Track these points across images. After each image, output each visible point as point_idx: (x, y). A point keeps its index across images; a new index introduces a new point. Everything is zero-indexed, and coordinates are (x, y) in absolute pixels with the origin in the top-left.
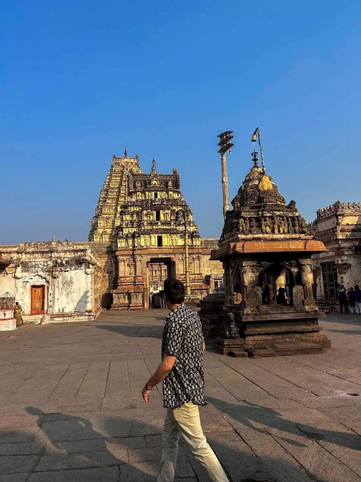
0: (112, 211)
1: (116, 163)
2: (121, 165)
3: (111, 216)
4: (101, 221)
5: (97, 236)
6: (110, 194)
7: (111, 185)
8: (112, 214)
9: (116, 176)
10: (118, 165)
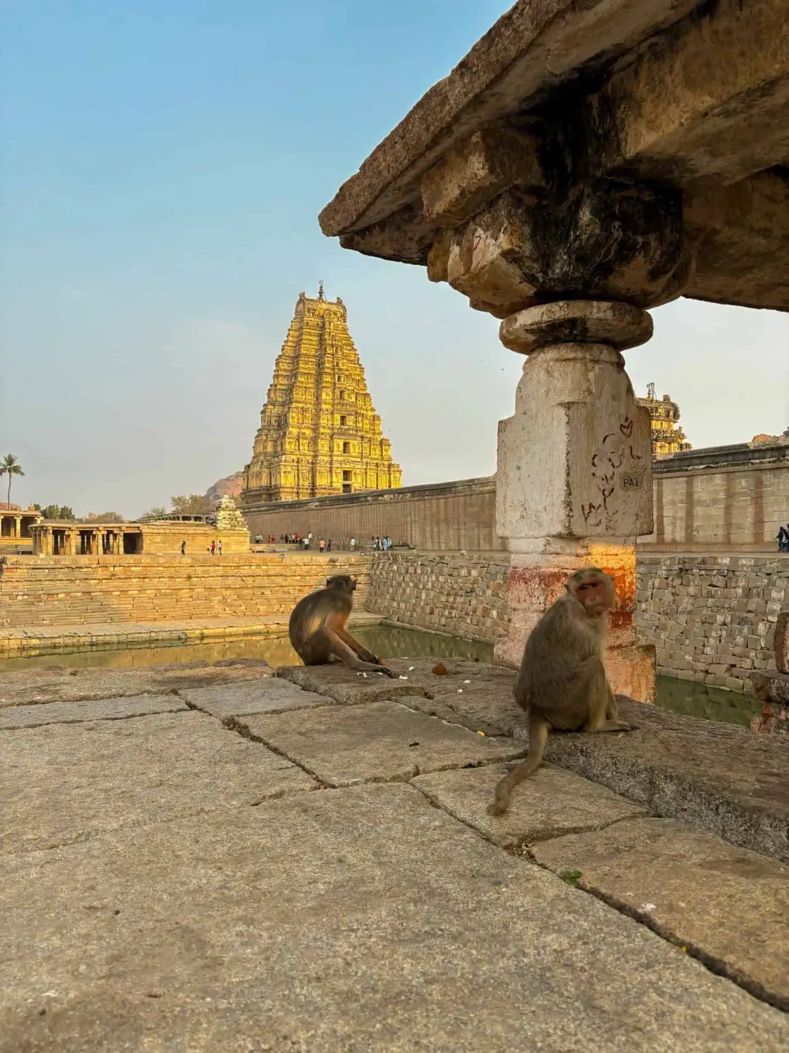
0: (310, 398)
1: (309, 309)
2: (317, 313)
3: (308, 406)
4: (294, 414)
5: (291, 440)
6: (303, 366)
7: (302, 349)
8: (310, 403)
9: (310, 334)
10: (313, 314)
